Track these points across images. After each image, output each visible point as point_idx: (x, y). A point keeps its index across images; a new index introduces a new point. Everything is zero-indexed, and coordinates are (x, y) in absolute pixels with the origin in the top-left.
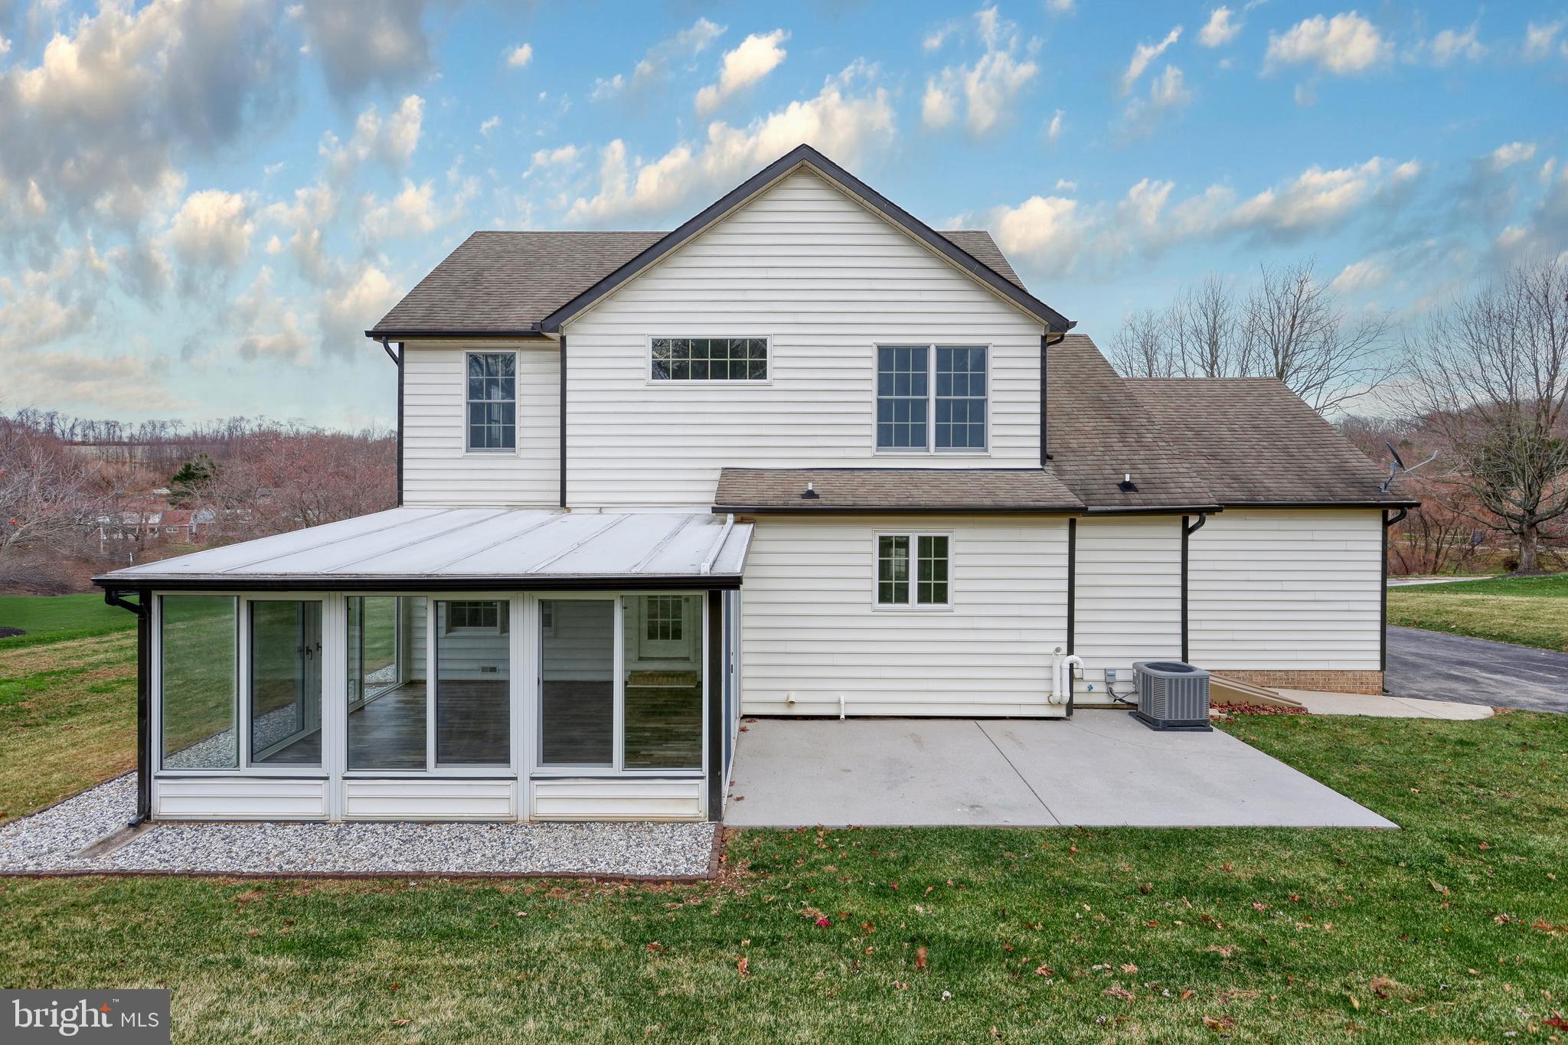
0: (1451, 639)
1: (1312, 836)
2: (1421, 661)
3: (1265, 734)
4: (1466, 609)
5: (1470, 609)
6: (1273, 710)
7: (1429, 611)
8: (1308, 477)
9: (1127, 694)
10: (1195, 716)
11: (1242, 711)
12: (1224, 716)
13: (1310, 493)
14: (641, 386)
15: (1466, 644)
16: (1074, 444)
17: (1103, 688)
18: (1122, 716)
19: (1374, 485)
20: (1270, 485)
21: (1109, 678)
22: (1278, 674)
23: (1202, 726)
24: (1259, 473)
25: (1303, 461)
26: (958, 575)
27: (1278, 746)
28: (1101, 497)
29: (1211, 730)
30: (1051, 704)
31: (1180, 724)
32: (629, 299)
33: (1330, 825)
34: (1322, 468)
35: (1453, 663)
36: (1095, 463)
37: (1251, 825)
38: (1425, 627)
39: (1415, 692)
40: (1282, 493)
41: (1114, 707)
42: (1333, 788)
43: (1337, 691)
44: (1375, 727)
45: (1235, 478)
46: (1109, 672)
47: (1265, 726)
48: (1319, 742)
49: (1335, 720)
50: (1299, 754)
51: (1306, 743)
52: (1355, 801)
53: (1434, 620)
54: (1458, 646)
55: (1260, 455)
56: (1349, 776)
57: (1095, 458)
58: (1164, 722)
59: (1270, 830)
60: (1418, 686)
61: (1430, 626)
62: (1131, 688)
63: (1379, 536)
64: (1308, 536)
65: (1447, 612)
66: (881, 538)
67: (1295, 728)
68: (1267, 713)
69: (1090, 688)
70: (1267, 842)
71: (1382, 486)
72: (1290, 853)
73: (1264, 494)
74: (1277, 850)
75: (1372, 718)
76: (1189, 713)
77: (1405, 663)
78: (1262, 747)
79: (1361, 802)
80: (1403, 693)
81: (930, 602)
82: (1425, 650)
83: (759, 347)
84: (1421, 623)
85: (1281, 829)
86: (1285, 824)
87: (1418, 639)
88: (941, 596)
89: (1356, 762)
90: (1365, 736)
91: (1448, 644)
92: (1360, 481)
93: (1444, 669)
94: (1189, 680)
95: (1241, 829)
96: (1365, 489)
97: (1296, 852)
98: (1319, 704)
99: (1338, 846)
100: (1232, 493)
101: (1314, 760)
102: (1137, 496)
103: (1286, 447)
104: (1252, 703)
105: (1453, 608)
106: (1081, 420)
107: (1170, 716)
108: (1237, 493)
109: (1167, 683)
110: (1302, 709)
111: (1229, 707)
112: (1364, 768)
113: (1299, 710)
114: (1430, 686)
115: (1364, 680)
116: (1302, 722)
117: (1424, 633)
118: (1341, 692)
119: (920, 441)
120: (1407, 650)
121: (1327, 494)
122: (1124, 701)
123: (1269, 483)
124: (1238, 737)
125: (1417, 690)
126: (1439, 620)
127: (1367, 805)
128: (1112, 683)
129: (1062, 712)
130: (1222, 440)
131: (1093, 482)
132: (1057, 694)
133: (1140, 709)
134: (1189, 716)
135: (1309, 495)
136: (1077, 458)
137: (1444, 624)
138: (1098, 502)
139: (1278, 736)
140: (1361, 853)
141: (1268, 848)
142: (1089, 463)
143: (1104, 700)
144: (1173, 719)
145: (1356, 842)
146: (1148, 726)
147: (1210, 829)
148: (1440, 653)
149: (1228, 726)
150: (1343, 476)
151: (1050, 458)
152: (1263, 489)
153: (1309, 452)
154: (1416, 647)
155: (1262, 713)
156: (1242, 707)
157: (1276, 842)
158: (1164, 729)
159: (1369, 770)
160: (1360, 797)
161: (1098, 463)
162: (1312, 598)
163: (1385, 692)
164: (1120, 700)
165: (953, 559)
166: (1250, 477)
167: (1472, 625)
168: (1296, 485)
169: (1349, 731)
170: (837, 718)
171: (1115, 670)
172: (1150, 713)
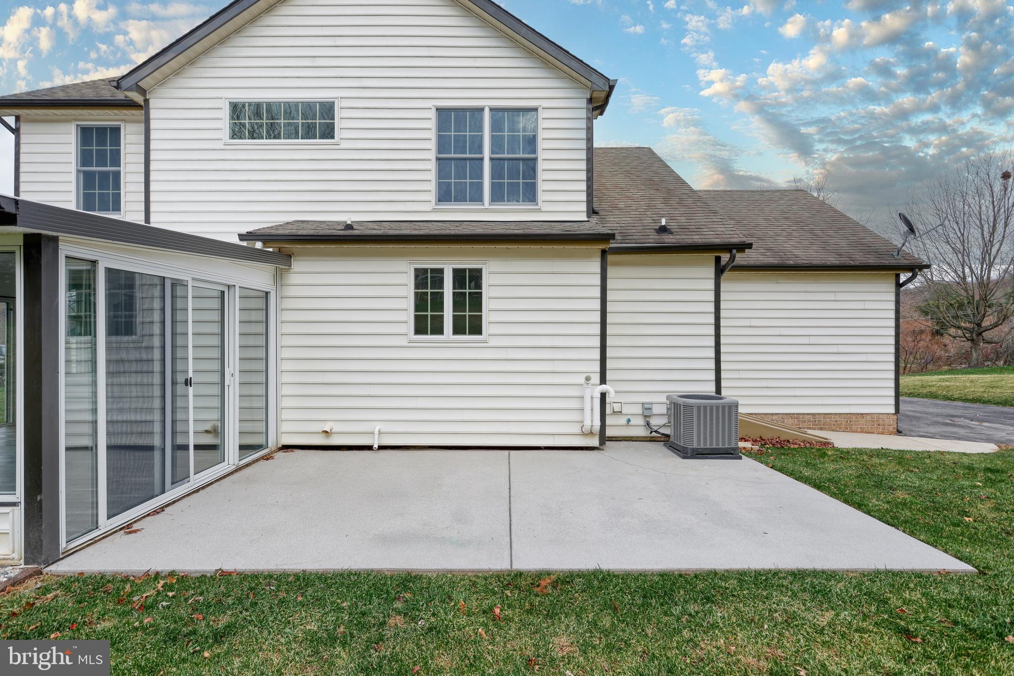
0: (937, 402)
1: (859, 585)
2: (918, 415)
3: (795, 462)
4: (943, 384)
5: (947, 383)
6: (802, 444)
7: (915, 385)
8: (831, 249)
9: (661, 427)
10: (724, 443)
11: (774, 445)
12: (756, 448)
13: (833, 259)
14: (219, 145)
15: (949, 405)
16: (621, 205)
17: (641, 421)
18: (659, 447)
19: (887, 253)
20: (798, 253)
21: (647, 413)
22: (807, 417)
23: (731, 454)
24: (789, 246)
25: (826, 239)
26: (492, 307)
27: (807, 472)
28: (637, 237)
29: (740, 458)
30: (584, 434)
31: (708, 452)
32: (208, 65)
33: (881, 567)
34: (843, 243)
35: (945, 416)
36: (637, 216)
37: (773, 567)
38: (914, 396)
39: (923, 434)
40: (809, 259)
41: (652, 440)
42: (874, 517)
43: (857, 432)
44: (901, 458)
45: (769, 249)
46: (646, 406)
47: (794, 455)
48: (849, 471)
49: (861, 452)
50: (829, 480)
51: (836, 470)
52: (904, 531)
53: (920, 391)
54: (944, 407)
55: (789, 235)
56: (888, 502)
57: (639, 213)
58: (693, 450)
59: (798, 575)
60: (925, 430)
61: (918, 395)
62: (664, 420)
63: (892, 297)
64: (831, 297)
65: (930, 386)
66: (416, 270)
67: (823, 458)
68: (796, 446)
69: (629, 421)
70: (794, 595)
71: (895, 254)
72: (829, 615)
73: (793, 259)
74: (808, 609)
75: (895, 451)
76: (717, 440)
77: (907, 416)
78: (791, 474)
79: (912, 534)
80: (913, 434)
81: (465, 333)
82: (919, 409)
83: (328, 109)
84: (911, 393)
85: (815, 573)
86: (819, 565)
87: (911, 402)
88: (476, 329)
89: (891, 488)
90: (893, 464)
91: (936, 405)
92: (875, 251)
93: (940, 419)
94: (717, 407)
95: (758, 573)
96: (880, 256)
97: (837, 615)
98: (843, 441)
99: (899, 603)
100: (766, 259)
101: (846, 485)
102: (671, 237)
103: (812, 230)
104: (783, 438)
105: (934, 383)
106: (632, 191)
107: (699, 444)
108: (770, 259)
109: (695, 410)
110: (829, 443)
111: (762, 441)
112: (901, 495)
113: (826, 443)
114: (933, 429)
115: (881, 422)
116: (830, 453)
117: (916, 399)
118: (861, 432)
119: (477, 198)
120: (905, 408)
121: (848, 259)
122: (658, 433)
123: (797, 252)
124: (767, 464)
125: (924, 432)
126: (925, 391)
127: (922, 537)
128: (650, 416)
129: (595, 442)
130: (757, 225)
131: (632, 228)
132: (588, 423)
133: (672, 439)
134: (718, 444)
135: (832, 260)
136: (621, 213)
137: (929, 394)
138: (634, 241)
139: (808, 464)
140: (937, 615)
141: (796, 607)
142: (632, 216)
143: (642, 432)
144: (702, 446)
145: (923, 594)
146: (679, 455)
147: (715, 573)
148: (931, 410)
149: (758, 456)
150: (860, 248)
151: (595, 212)
152: (793, 256)
153: (831, 233)
154: (912, 407)
155: (792, 446)
156: (774, 442)
157: (807, 596)
158: (693, 457)
159: (907, 496)
160: (910, 528)
161: (640, 216)
162: (836, 351)
163: (899, 432)
164: (656, 432)
165: (487, 291)
166: (781, 248)
167: (950, 393)
168: (820, 253)
169: (876, 460)
170: (369, 448)
171: (652, 404)
172: (680, 442)
